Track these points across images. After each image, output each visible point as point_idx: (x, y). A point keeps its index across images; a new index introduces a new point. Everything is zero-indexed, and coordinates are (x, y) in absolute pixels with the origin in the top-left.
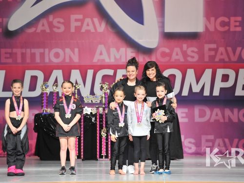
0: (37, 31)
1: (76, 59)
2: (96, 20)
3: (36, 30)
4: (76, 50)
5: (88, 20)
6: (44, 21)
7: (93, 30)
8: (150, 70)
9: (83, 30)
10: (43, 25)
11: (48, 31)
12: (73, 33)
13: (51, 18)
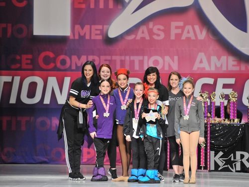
0: (137, 39)
1: (175, 68)
2: (197, 27)
3: (135, 38)
4: (176, 58)
5: (189, 27)
6: (144, 28)
7: (193, 38)
8: (151, 74)
9: (183, 38)
10: (143, 33)
11: (148, 38)
12: (173, 40)
13: (151, 25)
